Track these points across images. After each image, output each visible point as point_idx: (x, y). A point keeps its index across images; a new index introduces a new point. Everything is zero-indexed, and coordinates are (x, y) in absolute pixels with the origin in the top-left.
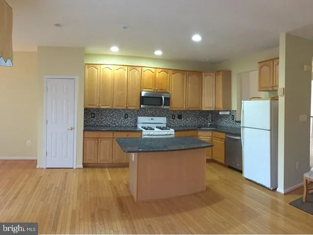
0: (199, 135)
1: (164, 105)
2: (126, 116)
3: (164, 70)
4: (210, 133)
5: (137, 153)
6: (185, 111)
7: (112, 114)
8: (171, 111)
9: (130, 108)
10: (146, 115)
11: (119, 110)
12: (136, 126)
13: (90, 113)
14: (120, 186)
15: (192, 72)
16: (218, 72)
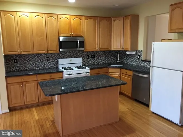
0: (109, 72)
1: (80, 48)
2: (48, 59)
3: (78, 17)
4: (118, 70)
5: (60, 95)
6: (97, 52)
7: (34, 59)
8: (86, 52)
9: (50, 52)
10: (65, 57)
11: (41, 55)
12: (58, 67)
13: (11, 59)
14: (46, 123)
15: (102, 18)
16: (126, 16)
